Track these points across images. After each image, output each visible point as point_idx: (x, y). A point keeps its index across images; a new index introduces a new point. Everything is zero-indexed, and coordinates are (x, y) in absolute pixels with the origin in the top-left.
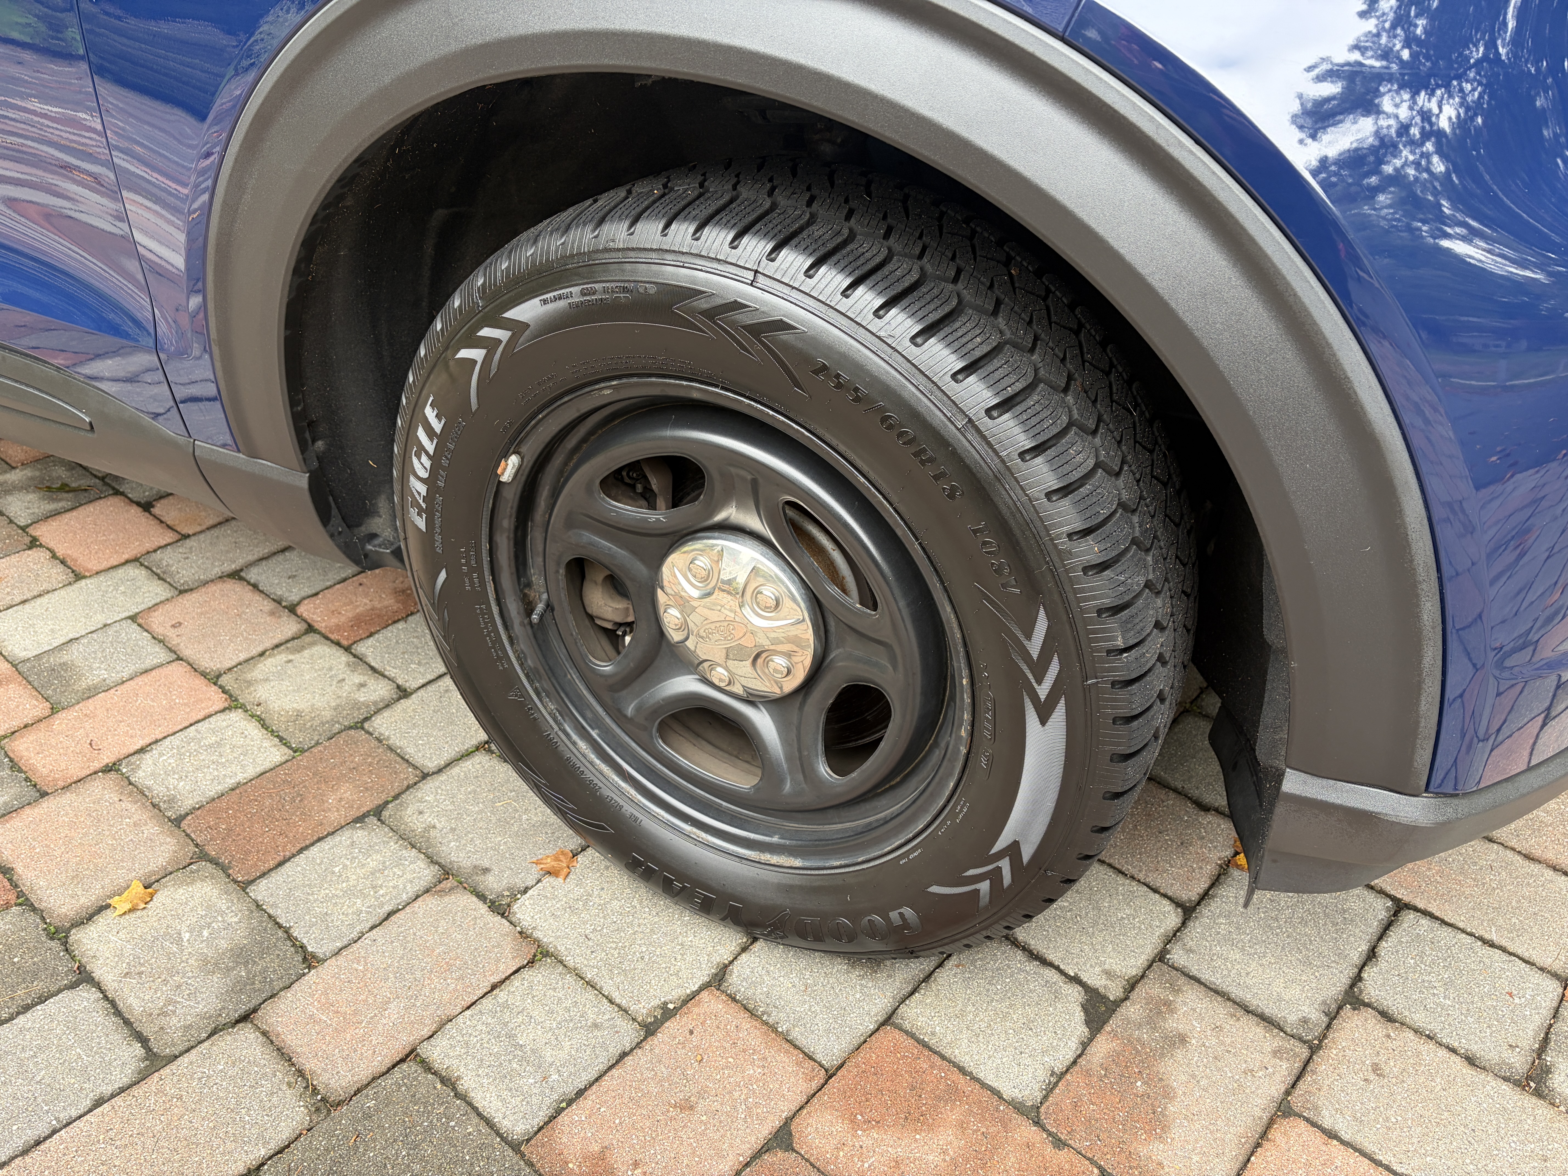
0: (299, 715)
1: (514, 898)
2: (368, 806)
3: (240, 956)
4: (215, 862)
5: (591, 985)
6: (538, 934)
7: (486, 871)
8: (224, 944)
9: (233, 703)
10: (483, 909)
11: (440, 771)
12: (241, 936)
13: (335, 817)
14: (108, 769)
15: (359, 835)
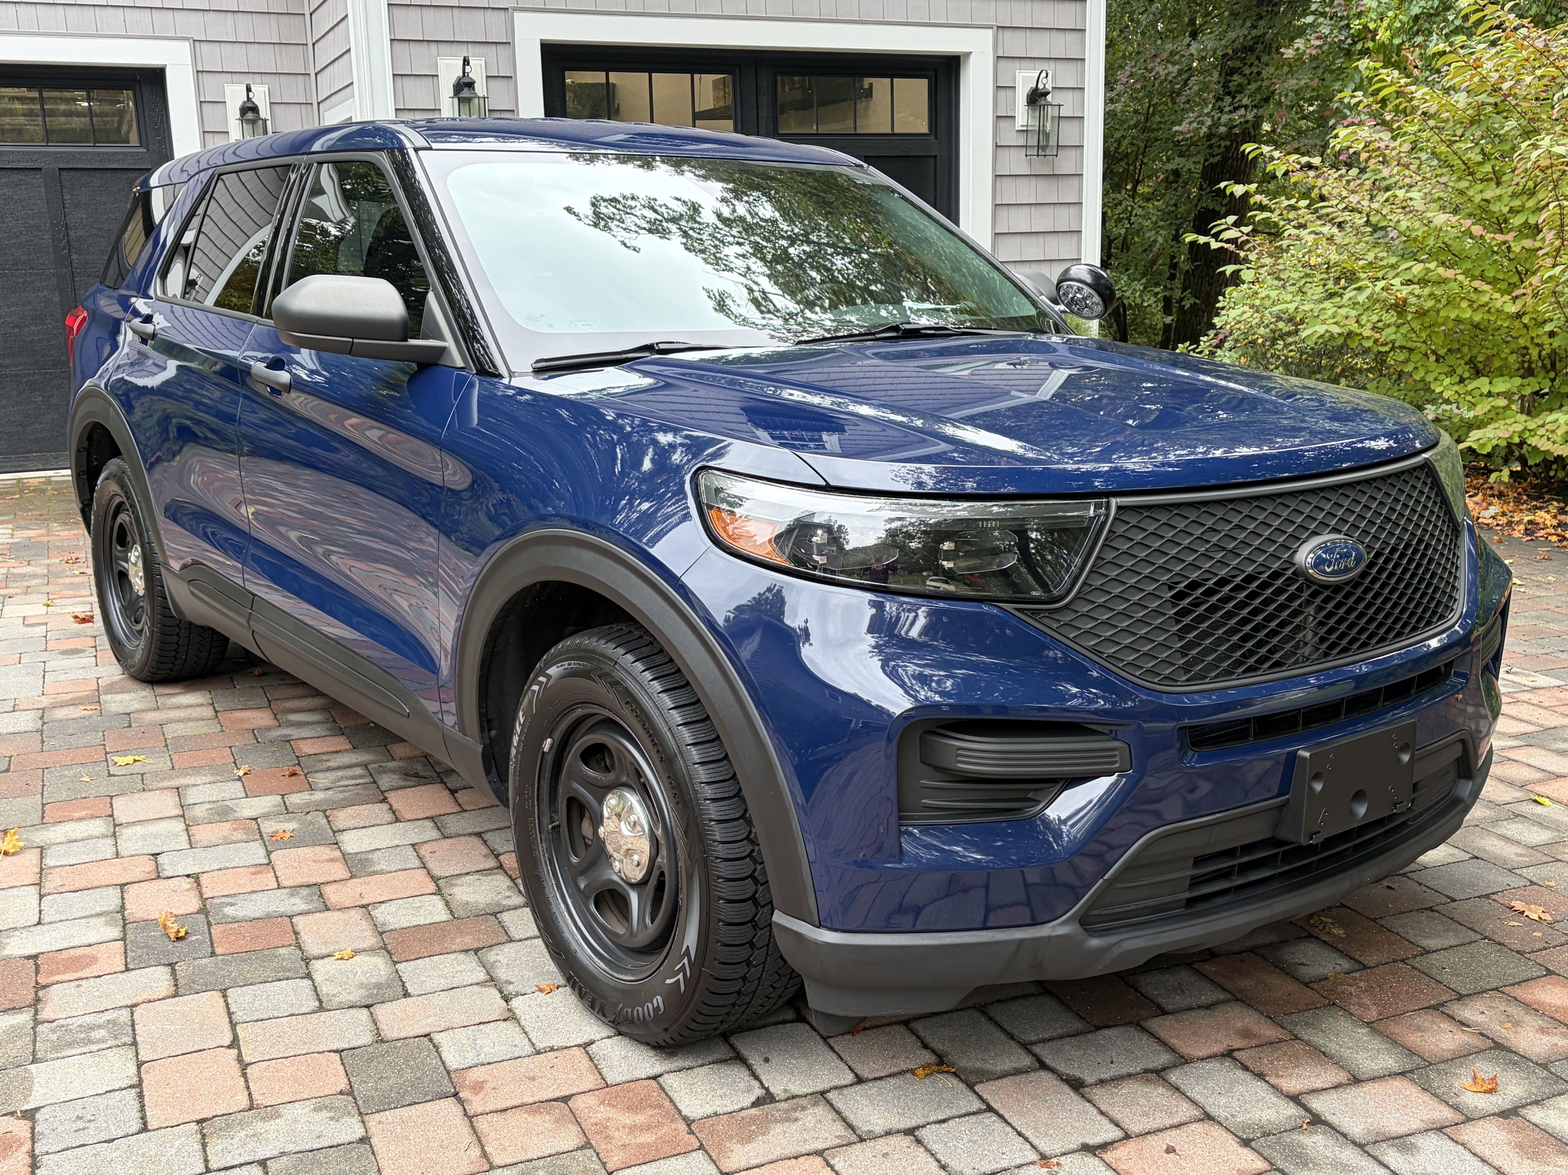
0: (468, 903)
1: (517, 995)
2: (475, 946)
3: (378, 986)
4: (389, 952)
5: (526, 1033)
6: (517, 1011)
7: (511, 983)
8: (373, 980)
9: (439, 892)
10: (498, 995)
11: (520, 940)
12: (382, 980)
13: (454, 947)
14: (363, 906)
15: (462, 956)
